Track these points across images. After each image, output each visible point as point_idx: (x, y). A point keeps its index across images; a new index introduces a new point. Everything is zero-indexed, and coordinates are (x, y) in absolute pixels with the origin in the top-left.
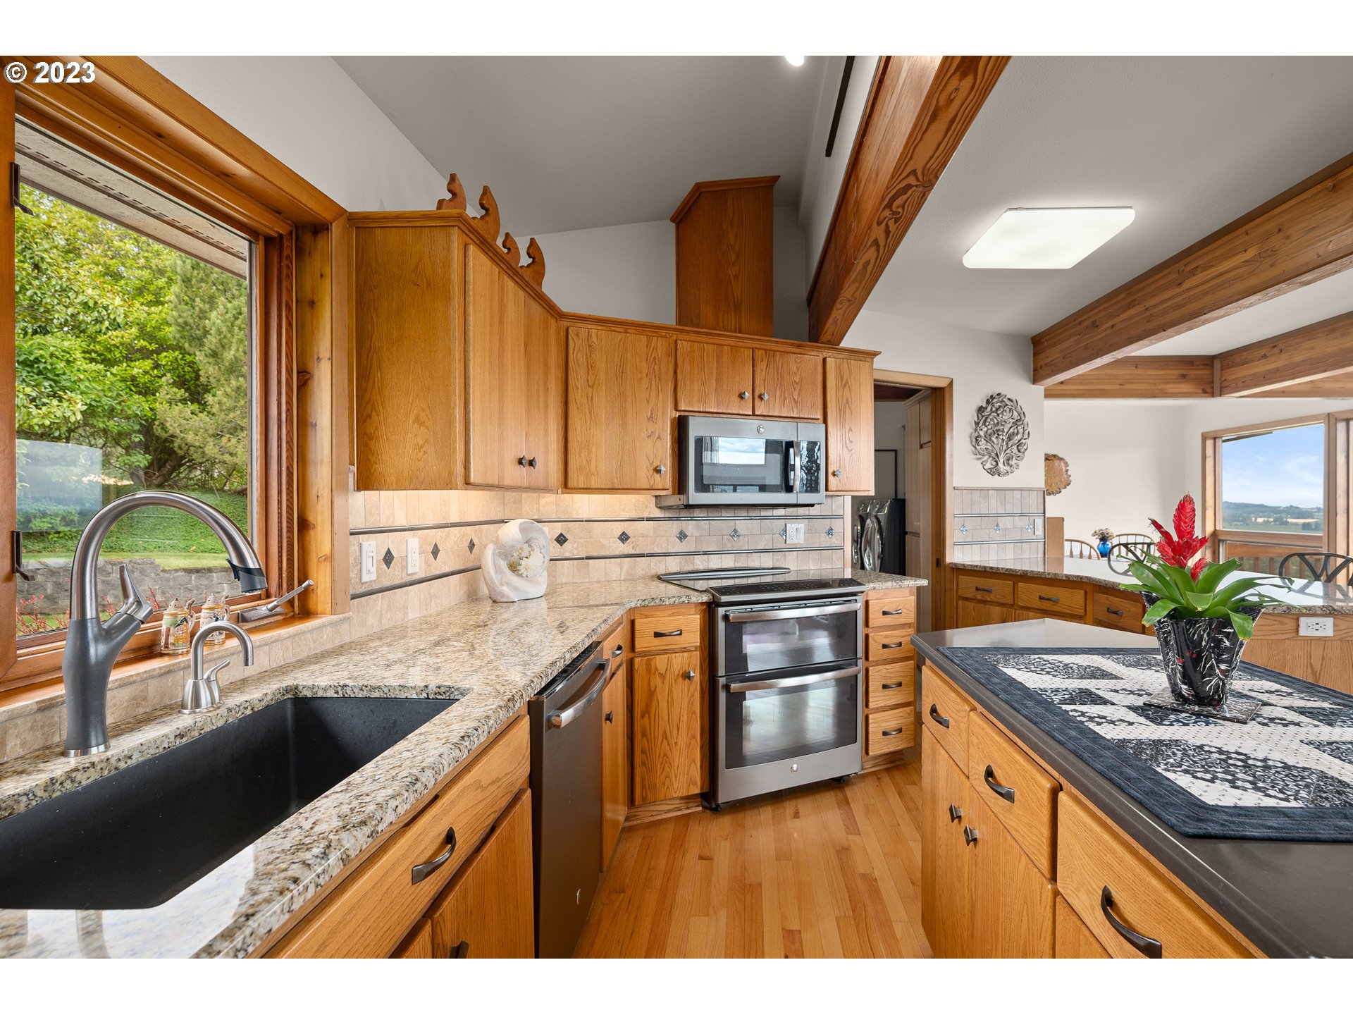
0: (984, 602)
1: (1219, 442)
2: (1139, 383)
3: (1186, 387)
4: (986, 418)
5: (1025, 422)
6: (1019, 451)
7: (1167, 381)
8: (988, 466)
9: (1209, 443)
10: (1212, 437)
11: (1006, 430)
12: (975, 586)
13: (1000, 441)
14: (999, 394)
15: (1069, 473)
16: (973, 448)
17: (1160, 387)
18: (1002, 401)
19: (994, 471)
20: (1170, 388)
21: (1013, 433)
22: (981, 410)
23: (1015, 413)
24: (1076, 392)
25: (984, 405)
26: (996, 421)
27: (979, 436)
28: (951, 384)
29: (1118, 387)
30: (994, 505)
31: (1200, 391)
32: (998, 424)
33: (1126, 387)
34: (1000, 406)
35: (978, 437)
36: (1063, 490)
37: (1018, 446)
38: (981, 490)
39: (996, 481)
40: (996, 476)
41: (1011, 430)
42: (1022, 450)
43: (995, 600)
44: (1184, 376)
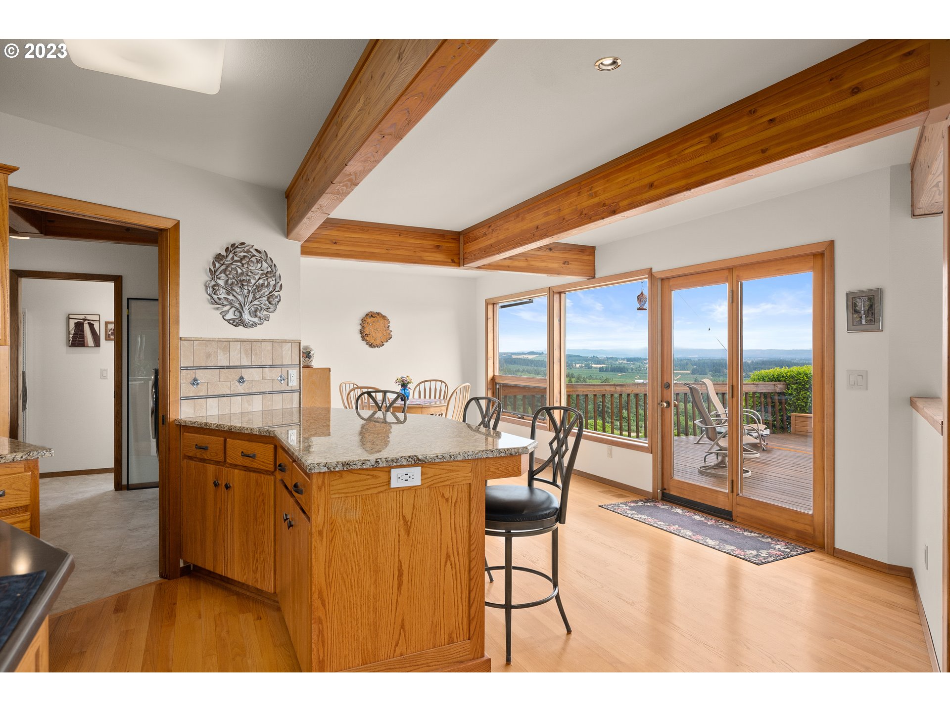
0: (203, 460)
1: (497, 307)
2: (403, 249)
3: (439, 257)
4: (227, 267)
5: (277, 274)
6: (270, 303)
7: (425, 250)
8: (230, 316)
9: (490, 307)
10: (492, 303)
11: (253, 282)
12: (195, 443)
13: (246, 291)
14: (243, 244)
15: (390, 329)
16: (209, 298)
17: (419, 254)
18: (248, 251)
19: (239, 322)
20: (427, 256)
21: (262, 285)
22: (218, 257)
23: (265, 265)
24: (349, 253)
25: (224, 253)
26: (240, 271)
27: (217, 285)
28: (177, 226)
29: (384, 251)
30: (236, 357)
31: (450, 261)
32: (242, 274)
33: (391, 252)
34: (245, 256)
35: (214, 285)
36: (385, 343)
37: (268, 298)
38: (219, 341)
39: (241, 332)
40: (241, 328)
41: (261, 281)
42: (273, 303)
43: (210, 458)
44: (438, 247)
